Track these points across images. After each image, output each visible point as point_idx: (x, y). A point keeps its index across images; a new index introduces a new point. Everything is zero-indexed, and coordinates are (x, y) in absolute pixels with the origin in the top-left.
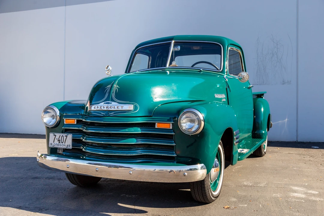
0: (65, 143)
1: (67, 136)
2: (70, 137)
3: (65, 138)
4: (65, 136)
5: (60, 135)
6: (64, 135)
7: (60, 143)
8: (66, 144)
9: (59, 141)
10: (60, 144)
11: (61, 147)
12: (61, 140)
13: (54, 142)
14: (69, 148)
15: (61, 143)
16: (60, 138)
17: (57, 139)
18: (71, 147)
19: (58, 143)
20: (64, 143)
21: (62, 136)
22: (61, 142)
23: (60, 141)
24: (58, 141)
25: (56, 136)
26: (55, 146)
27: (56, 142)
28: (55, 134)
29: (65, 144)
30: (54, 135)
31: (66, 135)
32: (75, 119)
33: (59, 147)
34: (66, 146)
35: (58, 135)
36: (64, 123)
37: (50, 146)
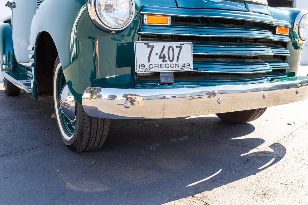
0: (177, 61)
1: (181, 47)
2: (188, 48)
3: (177, 50)
4: (178, 47)
5: (164, 47)
6: (175, 44)
7: (166, 61)
8: (181, 62)
9: (162, 57)
10: (165, 63)
11: (170, 69)
12: (166, 55)
13: (149, 61)
14: (186, 69)
15: (168, 62)
16: (165, 52)
17: (157, 54)
18: (190, 69)
19: (160, 61)
20: (175, 62)
21: (170, 47)
22: (167, 59)
23: (164, 57)
24: (160, 57)
25: (152, 47)
26: (151, 70)
27: (155, 60)
28: (150, 44)
29: (177, 63)
30: (148, 47)
31: (179, 45)
32: (166, 16)
33: (165, 69)
34: (180, 67)
35: (158, 46)
36: (143, 22)
37: (139, 70)
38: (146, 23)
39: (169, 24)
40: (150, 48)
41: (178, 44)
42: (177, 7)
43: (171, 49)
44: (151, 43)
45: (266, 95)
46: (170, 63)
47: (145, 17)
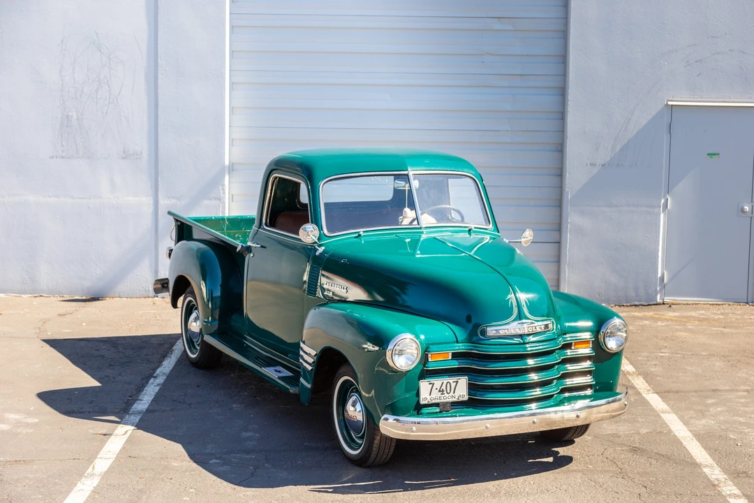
0: (454, 393)
1: (457, 382)
2: (464, 381)
3: (453, 385)
4: (454, 382)
5: (443, 382)
6: (452, 380)
7: (444, 394)
8: (457, 394)
10: (443, 396)
11: (447, 400)
12: (444, 389)
13: (430, 395)
14: (461, 399)
15: (446, 394)
16: (444, 387)
17: (437, 389)
18: (466, 398)
19: (439, 395)
20: (452, 394)
21: (448, 382)
22: (445, 392)
23: (443, 391)
24: (440, 391)
25: (433, 384)
26: (432, 401)
27: (436, 394)
28: (431, 382)
29: (454, 395)
32: (448, 353)
33: (443, 401)
34: (457, 397)
35: (438, 382)
36: (428, 359)
37: (422, 402)
38: (430, 360)
39: (450, 358)
40: (431, 385)
41: (455, 379)
42: (457, 342)
43: (448, 384)
44: (432, 380)
45: (535, 420)
46: (447, 395)
47: (429, 355)
